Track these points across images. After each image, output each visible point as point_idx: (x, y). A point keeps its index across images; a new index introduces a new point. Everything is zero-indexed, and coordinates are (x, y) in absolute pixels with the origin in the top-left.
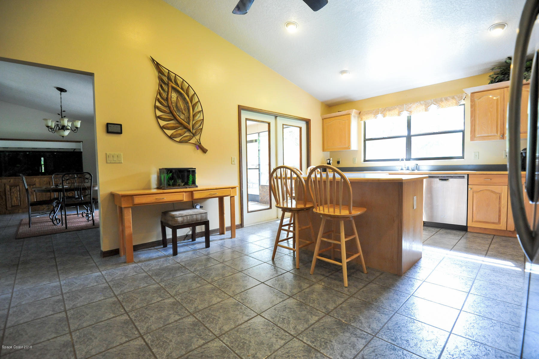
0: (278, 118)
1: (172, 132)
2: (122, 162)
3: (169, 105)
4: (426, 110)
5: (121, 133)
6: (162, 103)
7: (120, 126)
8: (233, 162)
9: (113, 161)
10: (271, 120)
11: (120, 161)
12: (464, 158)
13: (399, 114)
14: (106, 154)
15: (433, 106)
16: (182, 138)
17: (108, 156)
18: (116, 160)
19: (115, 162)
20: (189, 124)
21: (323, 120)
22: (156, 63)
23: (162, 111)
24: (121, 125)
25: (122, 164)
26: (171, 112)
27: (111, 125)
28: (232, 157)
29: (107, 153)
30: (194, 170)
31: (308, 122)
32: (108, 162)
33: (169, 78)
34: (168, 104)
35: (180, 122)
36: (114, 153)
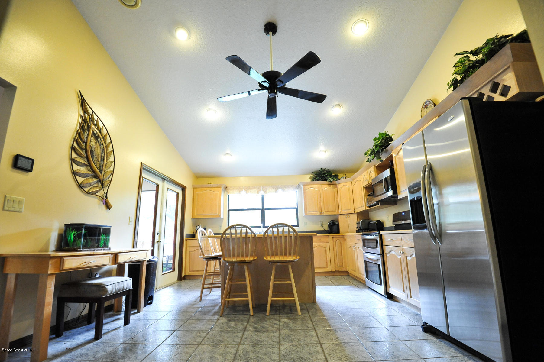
0: (165, 181)
1: (83, 179)
2: (23, 211)
3: (87, 148)
4: (276, 192)
5: (31, 170)
6: (80, 145)
7: (31, 161)
8: (130, 222)
9: (13, 207)
10: (160, 182)
11: (21, 208)
12: (298, 226)
13: (258, 193)
14: (5, 197)
15: (280, 190)
16: (91, 188)
17: (8, 200)
18: (16, 207)
19: (15, 210)
20: (101, 173)
21: (193, 189)
22: (83, 99)
23: (79, 153)
24: (33, 161)
25: (21, 213)
26: (87, 157)
27: (21, 158)
28: (131, 217)
29: (7, 195)
30: (110, 228)
31: (184, 189)
32: (6, 208)
33: (92, 120)
34: (86, 146)
35: (94, 169)
36: (15, 197)
